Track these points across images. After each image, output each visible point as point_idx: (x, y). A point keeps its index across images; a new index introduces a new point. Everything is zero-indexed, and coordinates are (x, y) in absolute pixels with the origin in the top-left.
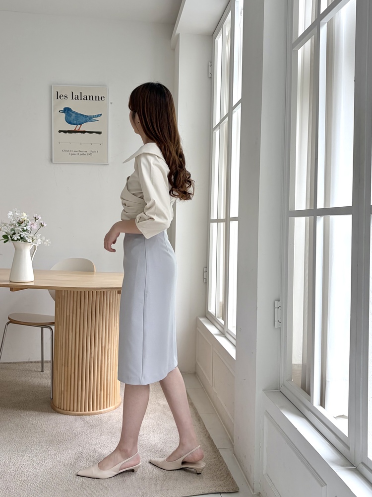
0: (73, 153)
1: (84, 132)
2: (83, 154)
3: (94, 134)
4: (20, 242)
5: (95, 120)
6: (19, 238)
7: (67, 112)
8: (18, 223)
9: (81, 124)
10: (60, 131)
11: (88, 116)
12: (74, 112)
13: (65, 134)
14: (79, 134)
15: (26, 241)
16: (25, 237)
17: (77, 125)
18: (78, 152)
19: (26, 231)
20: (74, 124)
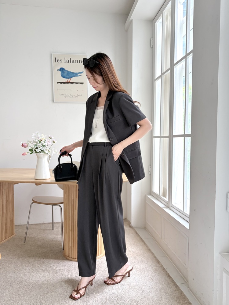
0: (66, 96)
1: (72, 83)
2: (73, 97)
3: (79, 84)
4: (41, 153)
5: (80, 76)
6: (40, 151)
7: (62, 70)
8: (39, 141)
9: (71, 78)
10: (58, 83)
11: (75, 73)
12: (66, 71)
13: (61, 84)
14: (70, 84)
15: (45, 153)
16: (44, 150)
17: (68, 78)
18: (69, 96)
19: (44, 146)
20: (67, 78)
